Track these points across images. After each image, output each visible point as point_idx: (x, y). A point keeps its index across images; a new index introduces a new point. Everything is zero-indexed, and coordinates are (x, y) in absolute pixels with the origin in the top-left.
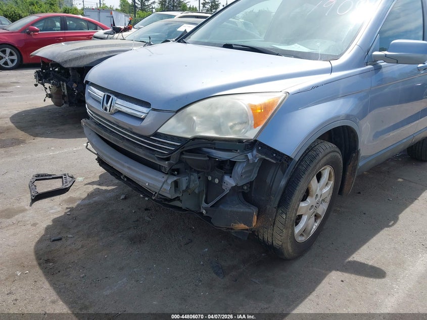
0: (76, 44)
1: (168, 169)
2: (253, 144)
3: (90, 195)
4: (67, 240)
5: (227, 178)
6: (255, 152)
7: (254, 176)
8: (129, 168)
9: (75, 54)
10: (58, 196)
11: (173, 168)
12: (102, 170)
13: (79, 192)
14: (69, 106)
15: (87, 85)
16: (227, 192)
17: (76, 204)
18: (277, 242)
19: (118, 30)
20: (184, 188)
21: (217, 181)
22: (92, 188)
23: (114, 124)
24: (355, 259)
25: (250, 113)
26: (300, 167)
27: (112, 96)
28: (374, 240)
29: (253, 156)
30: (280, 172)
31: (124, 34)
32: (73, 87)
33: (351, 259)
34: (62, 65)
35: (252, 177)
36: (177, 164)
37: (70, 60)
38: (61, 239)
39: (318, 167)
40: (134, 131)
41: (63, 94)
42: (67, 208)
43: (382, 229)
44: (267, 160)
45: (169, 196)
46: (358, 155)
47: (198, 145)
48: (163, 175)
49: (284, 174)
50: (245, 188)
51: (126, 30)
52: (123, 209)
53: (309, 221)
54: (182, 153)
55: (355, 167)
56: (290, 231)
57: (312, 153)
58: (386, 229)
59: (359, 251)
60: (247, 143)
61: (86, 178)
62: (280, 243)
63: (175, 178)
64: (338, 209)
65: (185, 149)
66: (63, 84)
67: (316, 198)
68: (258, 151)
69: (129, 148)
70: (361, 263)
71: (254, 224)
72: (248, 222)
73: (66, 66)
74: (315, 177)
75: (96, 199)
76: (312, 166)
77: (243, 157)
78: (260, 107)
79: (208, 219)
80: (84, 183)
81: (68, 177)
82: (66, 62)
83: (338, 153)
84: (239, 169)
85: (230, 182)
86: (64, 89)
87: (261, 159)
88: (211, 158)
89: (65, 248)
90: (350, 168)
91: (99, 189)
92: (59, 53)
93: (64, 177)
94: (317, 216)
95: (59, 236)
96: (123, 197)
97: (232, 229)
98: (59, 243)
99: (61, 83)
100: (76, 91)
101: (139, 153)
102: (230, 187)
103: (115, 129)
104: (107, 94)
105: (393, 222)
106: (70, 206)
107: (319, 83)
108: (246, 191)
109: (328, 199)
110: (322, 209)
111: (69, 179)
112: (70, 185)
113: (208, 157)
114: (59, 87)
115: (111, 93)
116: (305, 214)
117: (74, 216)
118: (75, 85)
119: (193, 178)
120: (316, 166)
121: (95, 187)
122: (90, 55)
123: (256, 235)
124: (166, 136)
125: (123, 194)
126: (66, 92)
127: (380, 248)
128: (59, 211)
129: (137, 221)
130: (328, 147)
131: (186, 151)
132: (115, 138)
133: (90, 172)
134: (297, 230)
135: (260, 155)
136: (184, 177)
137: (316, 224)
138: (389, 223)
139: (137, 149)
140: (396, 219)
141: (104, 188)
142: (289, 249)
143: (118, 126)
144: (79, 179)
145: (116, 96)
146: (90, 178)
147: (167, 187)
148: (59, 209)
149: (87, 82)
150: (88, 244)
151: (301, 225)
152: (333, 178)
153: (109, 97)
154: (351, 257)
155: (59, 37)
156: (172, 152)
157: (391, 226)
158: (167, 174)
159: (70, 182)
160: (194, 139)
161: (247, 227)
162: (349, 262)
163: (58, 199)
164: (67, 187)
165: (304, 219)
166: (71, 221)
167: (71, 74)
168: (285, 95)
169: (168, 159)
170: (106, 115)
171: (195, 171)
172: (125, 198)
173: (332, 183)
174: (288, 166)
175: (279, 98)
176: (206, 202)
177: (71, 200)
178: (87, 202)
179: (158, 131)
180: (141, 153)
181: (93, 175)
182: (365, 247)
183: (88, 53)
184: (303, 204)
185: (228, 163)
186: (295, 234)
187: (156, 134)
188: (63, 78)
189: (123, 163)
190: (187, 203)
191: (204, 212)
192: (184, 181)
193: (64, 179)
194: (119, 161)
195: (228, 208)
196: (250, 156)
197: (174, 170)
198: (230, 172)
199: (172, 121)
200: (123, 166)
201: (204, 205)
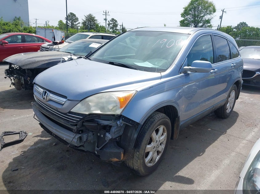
0: (30, 54)
1: (76, 131)
2: (120, 117)
3: (36, 143)
4: (21, 170)
5: (107, 134)
6: (121, 121)
7: (121, 133)
8: (56, 130)
9: (29, 61)
10: (17, 145)
11: (79, 129)
12: (42, 129)
13: (29, 142)
14: (25, 90)
15: (34, 85)
16: (107, 141)
17: (27, 149)
18: (136, 167)
19: (56, 44)
20: (85, 140)
21: (102, 136)
22: (37, 139)
23: (48, 106)
24: (179, 175)
25: (118, 101)
26: (146, 127)
27: (47, 92)
28: (191, 164)
29: (120, 122)
30: (134, 130)
31: (59, 45)
32: (28, 79)
33: (177, 174)
34: (22, 68)
35: (120, 133)
36: (80, 127)
37: (26, 64)
38: (18, 170)
39: (155, 127)
40: (59, 110)
41: (21, 83)
42: (22, 151)
43: (196, 157)
44: (128, 125)
45: (76, 145)
46: (179, 119)
47: (92, 118)
48: (74, 134)
49: (136, 131)
50: (117, 139)
51: (61, 43)
52: (54, 151)
53: (154, 155)
54: (83, 122)
55: (178, 125)
56: (142, 161)
57: (152, 120)
58: (198, 157)
59: (182, 170)
60: (117, 116)
61: (34, 133)
62: (137, 168)
63: (80, 135)
64: (174, 147)
65: (85, 120)
66: (22, 78)
67: (156, 143)
68: (123, 120)
69: (56, 119)
70: (182, 177)
71: (122, 158)
72: (119, 157)
73: (24, 68)
74: (154, 132)
75: (39, 145)
76: (152, 126)
77: (115, 123)
78: (123, 98)
79: (98, 156)
80: (32, 136)
81: (23, 133)
82: (24, 65)
83: (167, 118)
84: (113, 130)
85: (109, 136)
86: (22, 81)
87: (124, 124)
88: (98, 124)
89: (20, 174)
90: (175, 125)
91: (41, 139)
92: (20, 60)
93: (21, 133)
94: (158, 152)
95: (17, 168)
96: (54, 144)
97: (111, 161)
98: (16, 172)
99: (21, 77)
100: (30, 82)
101: (61, 122)
102: (109, 139)
103: (49, 109)
104: (45, 90)
105: (202, 153)
106: (24, 150)
107: (153, 85)
108: (118, 141)
109: (165, 142)
110: (162, 148)
111: (24, 134)
112: (24, 138)
113: (97, 123)
114: (19, 79)
115: (47, 91)
116: (151, 151)
117: (26, 156)
118: (29, 78)
119: (89, 134)
120: (154, 126)
121: (39, 138)
122: (38, 62)
123: (125, 164)
124: (75, 114)
125: (54, 142)
126: (23, 83)
127: (193, 168)
128: (17, 154)
129: (62, 157)
130: (160, 116)
131: (86, 121)
132: (49, 114)
133: (36, 129)
134: (147, 160)
135: (124, 122)
136: (85, 134)
137: (159, 156)
138: (200, 154)
139: (60, 120)
140: (204, 151)
141: (44, 139)
142: (142, 170)
143: (51, 108)
144: (30, 134)
145: (49, 92)
146: (36, 133)
147: (75, 140)
148: (17, 152)
149: (35, 83)
150: (33, 172)
151: (149, 157)
152: (166, 131)
153: (46, 93)
154: (178, 174)
155: (20, 47)
156: (78, 121)
157: (201, 155)
158: (76, 133)
159: (24, 136)
160: (90, 115)
161: (118, 160)
162: (176, 176)
163: (16, 146)
164: (22, 139)
165: (151, 154)
166: (24, 159)
167: (27, 72)
168: (135, 92)
169: (76, 125)
170: (44, 101)
171: (91, 131)
172: (56, 145)
173: (165, 134)
174: (138, 127)
175: (133, 93)
176: (98, 147)
177: (25, 147)
178: (34, 147)
179: (71, 111)
180: (62, 122)
181: (38, 131)
182: (185, 168)
183: (36, 61)
184: (148, 146)
185: (108, 126)
186: (146, 163)
187: (70, 112)
188: (22, 74)
189: (53, 127)
190: (87, 148)
191: (96, 152)
192: (85, 137)
193: (21, 134)
194: (51, 126)
195: (108, 150)
196: (118, 123)
197: (80, 131)
198: (109, 131)
199: (79, 105)
200: (53, 128)
201: (96, 148)
